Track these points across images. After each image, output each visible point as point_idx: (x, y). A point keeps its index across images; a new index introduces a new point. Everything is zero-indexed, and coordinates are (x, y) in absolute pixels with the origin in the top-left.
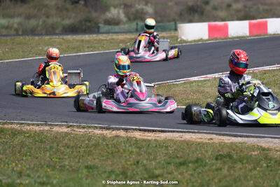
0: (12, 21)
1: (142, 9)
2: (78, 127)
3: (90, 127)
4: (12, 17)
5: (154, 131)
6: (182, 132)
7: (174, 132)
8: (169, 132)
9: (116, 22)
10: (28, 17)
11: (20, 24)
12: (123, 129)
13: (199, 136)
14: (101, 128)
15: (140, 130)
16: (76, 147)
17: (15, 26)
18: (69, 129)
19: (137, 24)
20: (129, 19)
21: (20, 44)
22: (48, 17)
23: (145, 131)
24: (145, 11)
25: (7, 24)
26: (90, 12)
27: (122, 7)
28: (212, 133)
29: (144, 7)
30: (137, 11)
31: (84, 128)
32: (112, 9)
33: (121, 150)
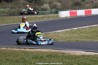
0: (5, 10)
1: (56, 4)
2: (9, 48)
3: (13, 48)
4: (5, 8)
5: (33, 49)
6: (42, 49)
7: (40, 49)
8: (38, 49)
9: (45, 10)
10: (12, 8)
11: (9, 11)
12: (24, 48)
13: (47, 50)
14: (17, 48)
15: (29, 48)
16: (6, 54)
17: (7, 11)
18: (6, 48)
19: (51, 10)
20: (51, 8)
21: (2, 19)
22: (19, 8)
23: (31, 49)
24: (57, 5)
25: (3, 11)
26: (36, 6)
27: (48, 3)
28: (51, 49)
29: (57, 3)
30: (54, 5)
31: (11, 48)
32: (44, 4)
33: (19, 54)
